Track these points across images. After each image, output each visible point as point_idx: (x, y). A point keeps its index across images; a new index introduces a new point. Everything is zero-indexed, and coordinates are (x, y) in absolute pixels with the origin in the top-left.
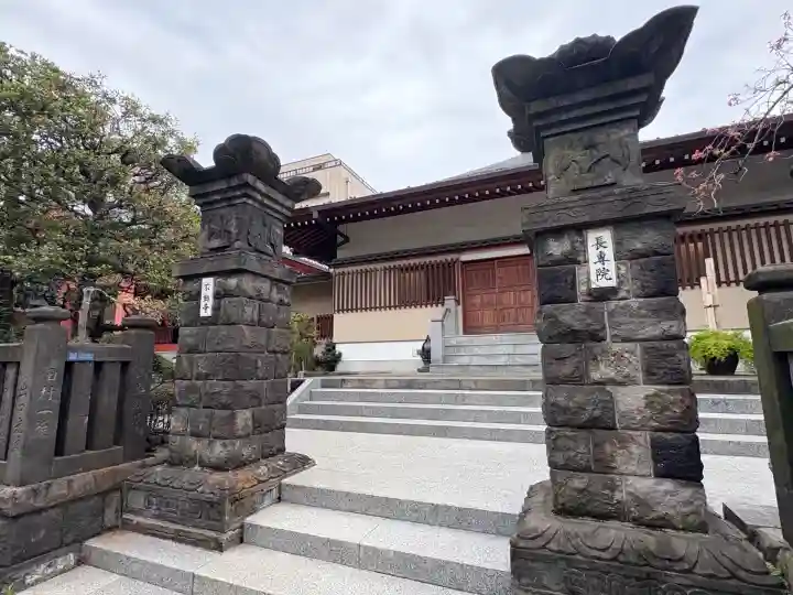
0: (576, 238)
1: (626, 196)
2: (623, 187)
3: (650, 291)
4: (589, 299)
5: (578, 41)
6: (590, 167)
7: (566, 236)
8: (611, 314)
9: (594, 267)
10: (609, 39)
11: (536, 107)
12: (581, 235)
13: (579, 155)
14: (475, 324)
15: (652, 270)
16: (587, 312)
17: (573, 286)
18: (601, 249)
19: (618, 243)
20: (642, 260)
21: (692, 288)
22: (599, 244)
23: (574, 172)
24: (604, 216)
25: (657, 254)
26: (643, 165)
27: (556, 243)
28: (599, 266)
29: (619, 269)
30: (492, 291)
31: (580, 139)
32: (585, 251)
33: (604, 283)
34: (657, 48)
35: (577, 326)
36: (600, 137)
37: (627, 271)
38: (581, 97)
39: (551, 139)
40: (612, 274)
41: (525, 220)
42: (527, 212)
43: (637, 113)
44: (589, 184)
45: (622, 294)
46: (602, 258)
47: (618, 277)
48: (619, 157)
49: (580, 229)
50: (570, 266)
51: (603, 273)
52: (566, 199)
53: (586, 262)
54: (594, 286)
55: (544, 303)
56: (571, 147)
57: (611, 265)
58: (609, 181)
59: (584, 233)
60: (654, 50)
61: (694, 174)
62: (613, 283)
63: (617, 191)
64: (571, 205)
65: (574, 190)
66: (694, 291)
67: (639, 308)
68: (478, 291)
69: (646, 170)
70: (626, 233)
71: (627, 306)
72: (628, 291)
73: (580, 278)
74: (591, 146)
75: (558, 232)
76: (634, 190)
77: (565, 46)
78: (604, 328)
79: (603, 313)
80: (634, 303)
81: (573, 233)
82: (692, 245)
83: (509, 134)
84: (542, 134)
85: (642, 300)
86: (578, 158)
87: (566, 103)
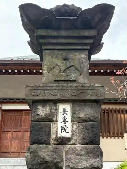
0: (53, 107)
1: (79, 88)
2: (79, 83)
3: (87, 141)
4: (56, 143)
5: (65, 5)
6: (65, 70)
7: (48, 106)
8: (67, 152)
9: (60, 124)
10: (79, 8)
11: (41, 32)
12: (56, 106)
13: (60, 63)
14: (5, 151)
15: (88, 130)
16: (55, 151)
17: (49, 134)
18: (65, 115)
19: (73, 113)
20: (84, 124)
21: (118, 138)
22: (64, 112)
23: (56, 70)
24: (68, 97)
25: (91, 121)
26: (90, 71)
27: (43, 109)
28: (63, 124)
29: (72, 127)
30: (20, 130)
31: (61, 55)
32: (57, 115)
33: (64, 134)
34: (98, 19)
35: (48, 159)
36: (71, 55)
37: (76, 129)
38: (63, 33)
39: (47, 51)
40: (69, 130)
41: (27, 93)
42: (29, 88)
43: (88, 47)
44: (63, 79)
45: (73, 141)
46: (65, 119)
47: (72, 132)
48: (78, 67)
49: (56, 102)
50: (49, 123)
51: (64, 128)
52: (51, 85)
53: (57, 121)
54: (59, 136)
55: (32, 143)
56: (57, 57)
57: (69, 124)
58: (72, 79)
59: (58, 105)
60: (97, 20)
61: (118, 81)
62: (69, 135)
63: (75, 85)
64: (53, 88)
65: (55, 81)
66: (119, 140)
67: (81, 150)
68: (9, 130)
69: (91, 74)
70: (77, 108)
71: (75, 148)
72: (76, 140)
73: (53, 130)
74: (66, 59)
75: (44, 102)
76: (83, 86)
77: (60, 6)
78: (62, 160)
79: (62, 152)
80: (79, 147)
81: (52, 104)
82: (122, 115)
83: (29, 43)
84: (43, 47)
85: (83, 145)
86: (59, 64)
87: (55, 34)
